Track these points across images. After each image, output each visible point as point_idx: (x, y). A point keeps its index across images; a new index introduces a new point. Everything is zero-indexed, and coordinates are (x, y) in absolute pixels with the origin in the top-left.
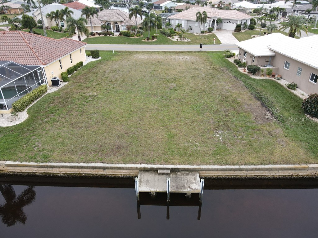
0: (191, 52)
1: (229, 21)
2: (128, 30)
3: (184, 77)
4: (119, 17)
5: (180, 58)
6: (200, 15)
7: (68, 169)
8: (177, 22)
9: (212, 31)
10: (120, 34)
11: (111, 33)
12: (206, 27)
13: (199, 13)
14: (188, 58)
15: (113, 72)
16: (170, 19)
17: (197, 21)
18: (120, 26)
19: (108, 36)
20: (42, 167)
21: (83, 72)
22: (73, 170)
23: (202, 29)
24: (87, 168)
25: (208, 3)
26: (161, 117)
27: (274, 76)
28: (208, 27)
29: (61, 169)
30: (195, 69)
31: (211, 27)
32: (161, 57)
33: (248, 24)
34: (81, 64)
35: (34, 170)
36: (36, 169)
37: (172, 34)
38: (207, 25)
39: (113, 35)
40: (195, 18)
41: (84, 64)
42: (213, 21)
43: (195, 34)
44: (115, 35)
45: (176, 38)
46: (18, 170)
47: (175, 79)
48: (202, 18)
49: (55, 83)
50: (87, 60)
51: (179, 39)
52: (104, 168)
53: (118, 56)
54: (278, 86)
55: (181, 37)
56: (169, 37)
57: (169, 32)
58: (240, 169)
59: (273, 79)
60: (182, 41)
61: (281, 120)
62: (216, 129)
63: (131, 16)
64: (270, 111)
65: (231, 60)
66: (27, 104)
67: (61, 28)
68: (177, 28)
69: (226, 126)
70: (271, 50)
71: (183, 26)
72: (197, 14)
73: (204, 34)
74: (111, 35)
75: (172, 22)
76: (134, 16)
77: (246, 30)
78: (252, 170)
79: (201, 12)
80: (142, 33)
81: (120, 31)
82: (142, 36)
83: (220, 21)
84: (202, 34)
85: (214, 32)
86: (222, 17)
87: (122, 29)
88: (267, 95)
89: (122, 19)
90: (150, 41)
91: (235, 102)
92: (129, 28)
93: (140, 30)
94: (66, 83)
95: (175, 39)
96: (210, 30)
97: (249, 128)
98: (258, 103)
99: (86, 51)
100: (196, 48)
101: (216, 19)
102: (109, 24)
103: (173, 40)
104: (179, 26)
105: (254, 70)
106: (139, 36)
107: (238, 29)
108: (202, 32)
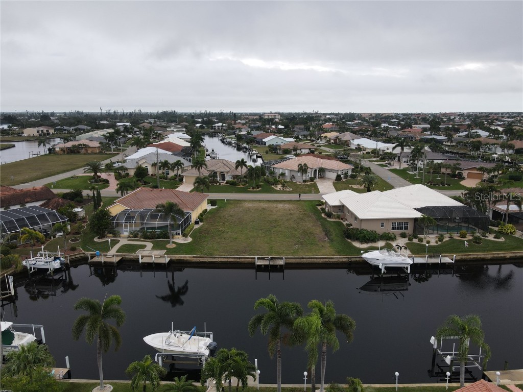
0: (291, 201)
1: (331, 171)
2: (234, 179)
3: (282, 220)
4: (225, 167)
5: (280, 206)
6: (302, 167)
7: (222, 259)
8: (281, 171)
9: (314, 179)
10: (226, 183)
11: (218, 182)
12: (308, 176)
13: (300, 165)
14: (287, 206)
15: (231, 216)
16: (273, 168)
17: (299, 171)
18: (226, 175)
19: (215, 184)
20: (210, 258)
21: (210, 216)
22: (225, 259)
23: (304, 178)
24: (232, 258)
25: (322, 137)
26: (266, 240)
27: (342, 219)
28: (310, 176)
29: (219, 259)
30: (291, 214)
31: (313, 176)
32: (265, 205)
33: (350, 173)
34: (206, 210)
35: (206, 260)
36: (207, 259)
37: (276, 183)
38: (310, 174)
39: (220, 184)
40: (296, 168)
41: (208, 210)
42: (315, 171)
43: (298, 183)
44: (221, 184)
45: (279, 187)
46: (198, 259)
47: (276, 221)
48: (303, 169)
49: (197, 223)
50: (209, 208)
51: (281, 188)
52: (240, 258)
53: (231, 204)
54: (340, 224)
55: (283, 186)
56: (273, 186)
57: (273, 181)
58: (303, 258)
59: (341, 221)
60: (285, 190)
61: (331, 241)
62: (295, 244)
63: (237, 167)
64: (328, 237)
65: (319, 208)
66: (189, 233)
67: (167, 176)
68: (281, 177)
69: (301, 243)
70: (340, 201)
71: (287, 174)
72: (298, 166)
73: (306, 183)
74: (218, 184)
75: (276, 171)
76: (240, 168)
77: (349, 178)
78: (308, 258)
79: (303, 164)
80: (246, 182)
81: (226, 180)
82: (247, 185)
83: (322, 171)
84: (303, 184)
85: (317, 181)
86: (324, 166)
87: (228, 178)
88: (331, 230)
89: (228, 170)
90: (255, 190)
91: (311, 233)
92: (235, 177)
93: (245, 179)
94: (202, 223)
95: (278, 189)
96: (312, 179)
97: (313, 244)
98: (324, 233)
99: (208, 200)
100: (295, 197)
101: (318, 169)
102: (216, 173)
103: (276, 189)
104: (283, 174)
105: (329, 215)
106: (245, 185)
107: (338, 178)
108: (304, 181)
